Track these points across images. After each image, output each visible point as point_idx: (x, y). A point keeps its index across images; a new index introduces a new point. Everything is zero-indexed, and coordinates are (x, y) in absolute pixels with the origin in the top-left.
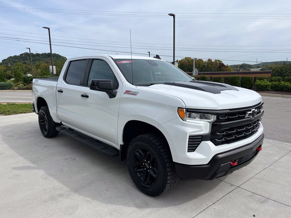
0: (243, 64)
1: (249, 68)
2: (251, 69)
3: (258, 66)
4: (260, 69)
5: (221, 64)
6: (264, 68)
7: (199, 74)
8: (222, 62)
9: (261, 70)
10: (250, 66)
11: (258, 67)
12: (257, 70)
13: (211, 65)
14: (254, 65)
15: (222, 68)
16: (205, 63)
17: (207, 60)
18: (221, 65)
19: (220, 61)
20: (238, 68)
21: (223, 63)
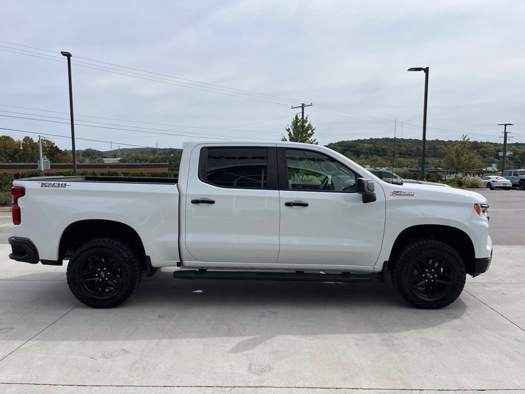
0: (87, 150)
1: (100, 158)
2: (104, 159)
3: (114, 154)
4: (119, 159)
5: (52, 147)
6: (125, 157)
7: (52, 167)
8: (54, 143)
9: (120, 161)
10: (102, 155)
11: (115, 156)
12: (116, 160)
13: (33, 148)
14: (107, 153)
15: (56, 156)
16: (17, 145)
17: (22, 140)
18: (53, 150)
19: (50, 142)
20: (81, 157)
21: (56, 147)
